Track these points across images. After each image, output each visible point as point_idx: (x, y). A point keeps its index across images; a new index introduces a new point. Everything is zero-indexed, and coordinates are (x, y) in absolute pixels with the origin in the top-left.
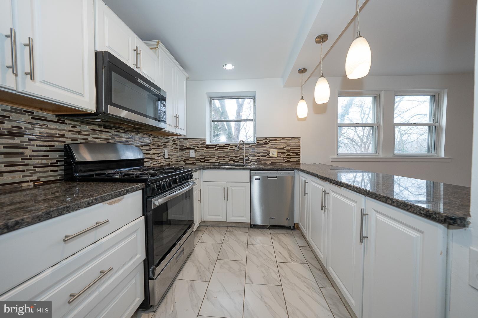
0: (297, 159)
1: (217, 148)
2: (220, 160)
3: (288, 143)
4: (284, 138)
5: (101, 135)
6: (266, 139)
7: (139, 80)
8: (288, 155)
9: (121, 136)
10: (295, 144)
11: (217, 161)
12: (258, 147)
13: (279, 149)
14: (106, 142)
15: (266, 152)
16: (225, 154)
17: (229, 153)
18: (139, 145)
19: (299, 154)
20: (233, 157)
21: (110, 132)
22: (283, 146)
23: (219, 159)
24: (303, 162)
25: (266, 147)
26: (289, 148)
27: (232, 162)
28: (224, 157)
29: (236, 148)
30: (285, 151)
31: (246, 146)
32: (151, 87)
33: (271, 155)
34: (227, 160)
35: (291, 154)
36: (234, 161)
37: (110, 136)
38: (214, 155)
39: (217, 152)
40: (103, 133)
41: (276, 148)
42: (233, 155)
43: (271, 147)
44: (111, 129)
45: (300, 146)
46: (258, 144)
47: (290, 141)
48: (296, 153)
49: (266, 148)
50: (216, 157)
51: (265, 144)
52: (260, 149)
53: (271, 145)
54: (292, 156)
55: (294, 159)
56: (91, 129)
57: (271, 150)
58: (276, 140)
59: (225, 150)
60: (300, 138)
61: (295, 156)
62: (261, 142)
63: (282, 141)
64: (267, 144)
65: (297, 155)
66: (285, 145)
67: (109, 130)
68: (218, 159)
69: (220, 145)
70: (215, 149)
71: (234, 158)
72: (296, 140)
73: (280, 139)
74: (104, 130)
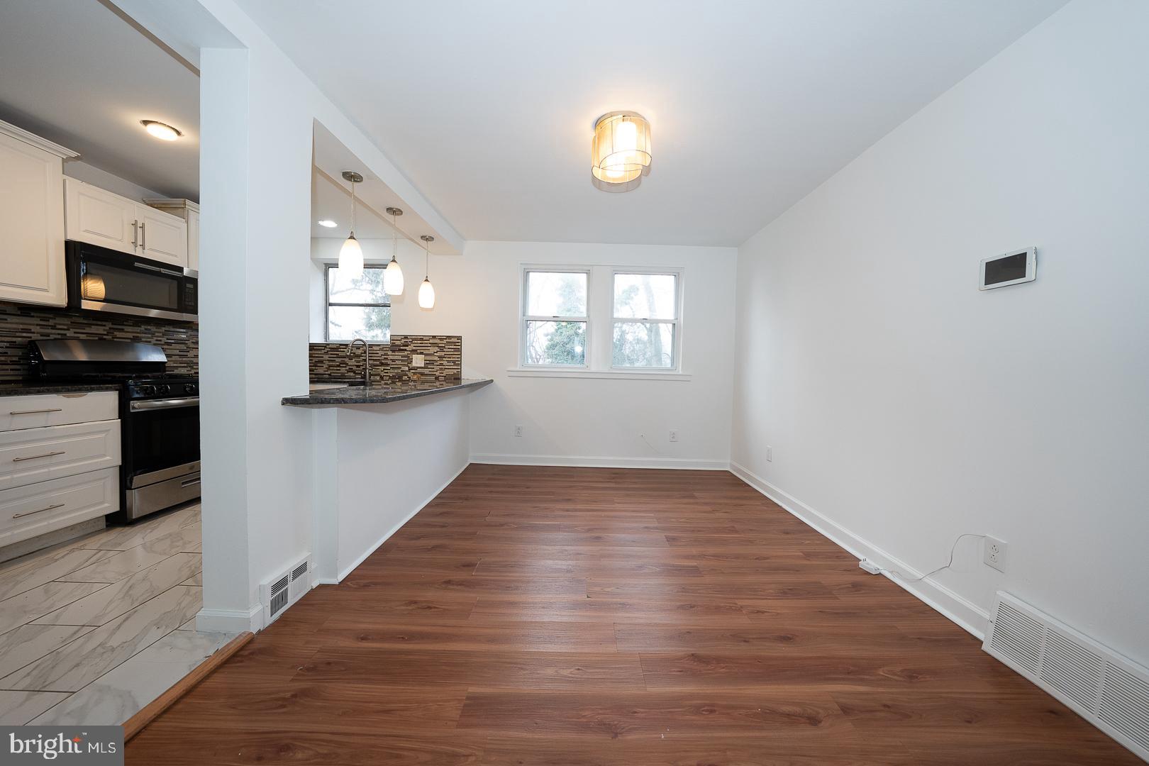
0: (455, 371)
1: (326, 350)
2: (333, 370)
3: (440, 345)
4: (434, 337)
5: (87, 330)
6: (406, 337)
7: (137, 264)
8: (441, 364)
9: (125, 330)
10: (452, 347)
11: (327, 371)
12: (393, 351)
13: (426, 355)
14: (97, 338)
15: (406, 359)
16: (339, 360)
17: (346, 360)
18: (162, 343)
19: (458, 363)
20: (353, 365)
21: (105, 326)
22: (433, 350)
23: (331, 368)
24: (464, 376)
25: (406, 350)
26: (443, 354)
27: (352, 374)
28: (338, 366)
29: (359, 352)
30: (436, 358)
31: (374, 348)
32: (162, 269)
33: (414, 364)
34: (343, 370)
35: (445, 363)
36: (354, 373)
37: (104, 330)
38: (322, 362)
39: (326, 357)
40: (93, 327)
41: (422, 353)
42: (353, 362)
43: (414, 352)
44: (107, 321)
45: (460, 350)
46: (393, 345)
47: (445, 341)
48: (454, 362)
49: (406, 353)
50: (325, 366)
51: (404, 346)
52: (396, 354)
53: (414, 348)
54: (447, 367)
55: (451, 372)
56: (71, 322)
57: (415, 356)
58: (422, 339)
59: (341, 354)
60: (460, 338)
61: (451, 367)
62: (398, 343)
63: (431, 341)
64: (407, 346)
65: (455, 364)
66: (437, 349)
67: (104, 323)
68: (328, 369)
69: (330, 346)
70: (323, 351)
71: (354, 368)
72: (453, 340)
73: (427, 338)
74: (94, 322)
